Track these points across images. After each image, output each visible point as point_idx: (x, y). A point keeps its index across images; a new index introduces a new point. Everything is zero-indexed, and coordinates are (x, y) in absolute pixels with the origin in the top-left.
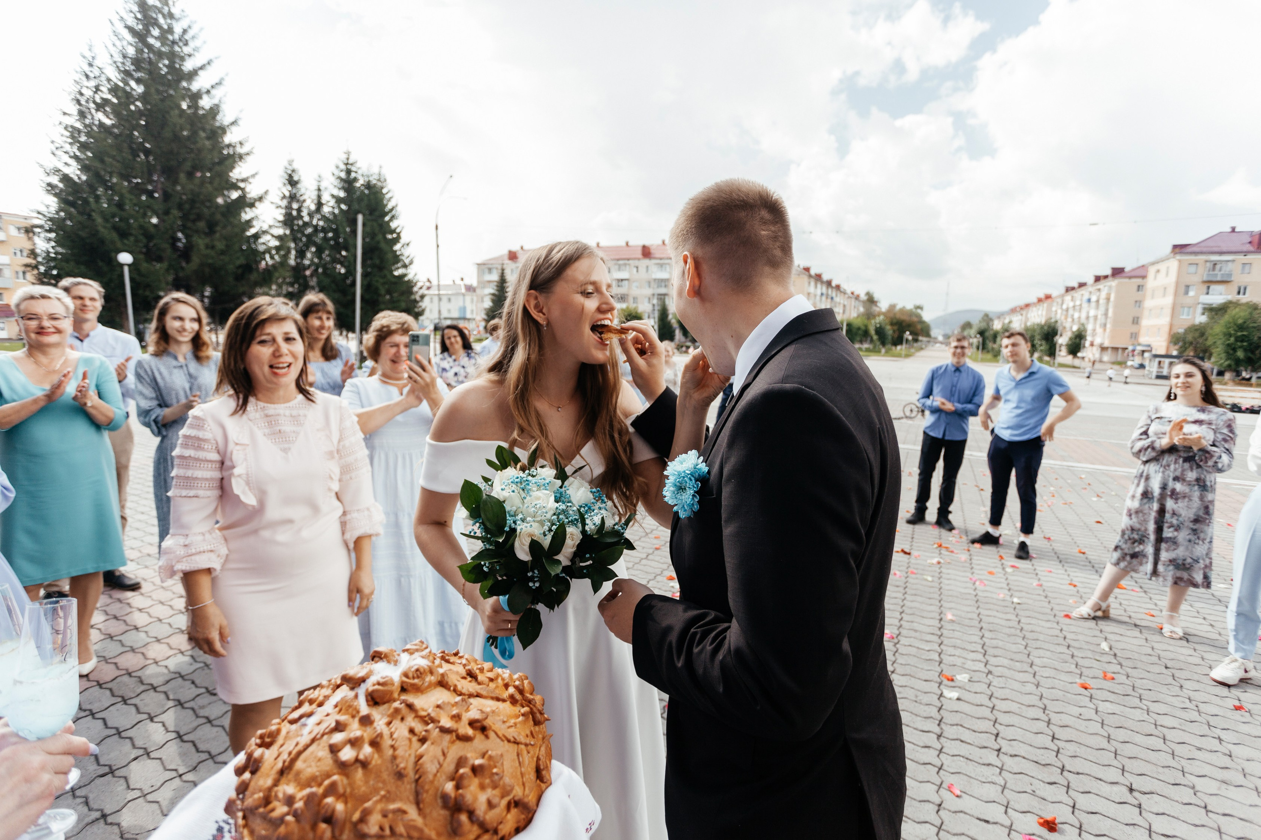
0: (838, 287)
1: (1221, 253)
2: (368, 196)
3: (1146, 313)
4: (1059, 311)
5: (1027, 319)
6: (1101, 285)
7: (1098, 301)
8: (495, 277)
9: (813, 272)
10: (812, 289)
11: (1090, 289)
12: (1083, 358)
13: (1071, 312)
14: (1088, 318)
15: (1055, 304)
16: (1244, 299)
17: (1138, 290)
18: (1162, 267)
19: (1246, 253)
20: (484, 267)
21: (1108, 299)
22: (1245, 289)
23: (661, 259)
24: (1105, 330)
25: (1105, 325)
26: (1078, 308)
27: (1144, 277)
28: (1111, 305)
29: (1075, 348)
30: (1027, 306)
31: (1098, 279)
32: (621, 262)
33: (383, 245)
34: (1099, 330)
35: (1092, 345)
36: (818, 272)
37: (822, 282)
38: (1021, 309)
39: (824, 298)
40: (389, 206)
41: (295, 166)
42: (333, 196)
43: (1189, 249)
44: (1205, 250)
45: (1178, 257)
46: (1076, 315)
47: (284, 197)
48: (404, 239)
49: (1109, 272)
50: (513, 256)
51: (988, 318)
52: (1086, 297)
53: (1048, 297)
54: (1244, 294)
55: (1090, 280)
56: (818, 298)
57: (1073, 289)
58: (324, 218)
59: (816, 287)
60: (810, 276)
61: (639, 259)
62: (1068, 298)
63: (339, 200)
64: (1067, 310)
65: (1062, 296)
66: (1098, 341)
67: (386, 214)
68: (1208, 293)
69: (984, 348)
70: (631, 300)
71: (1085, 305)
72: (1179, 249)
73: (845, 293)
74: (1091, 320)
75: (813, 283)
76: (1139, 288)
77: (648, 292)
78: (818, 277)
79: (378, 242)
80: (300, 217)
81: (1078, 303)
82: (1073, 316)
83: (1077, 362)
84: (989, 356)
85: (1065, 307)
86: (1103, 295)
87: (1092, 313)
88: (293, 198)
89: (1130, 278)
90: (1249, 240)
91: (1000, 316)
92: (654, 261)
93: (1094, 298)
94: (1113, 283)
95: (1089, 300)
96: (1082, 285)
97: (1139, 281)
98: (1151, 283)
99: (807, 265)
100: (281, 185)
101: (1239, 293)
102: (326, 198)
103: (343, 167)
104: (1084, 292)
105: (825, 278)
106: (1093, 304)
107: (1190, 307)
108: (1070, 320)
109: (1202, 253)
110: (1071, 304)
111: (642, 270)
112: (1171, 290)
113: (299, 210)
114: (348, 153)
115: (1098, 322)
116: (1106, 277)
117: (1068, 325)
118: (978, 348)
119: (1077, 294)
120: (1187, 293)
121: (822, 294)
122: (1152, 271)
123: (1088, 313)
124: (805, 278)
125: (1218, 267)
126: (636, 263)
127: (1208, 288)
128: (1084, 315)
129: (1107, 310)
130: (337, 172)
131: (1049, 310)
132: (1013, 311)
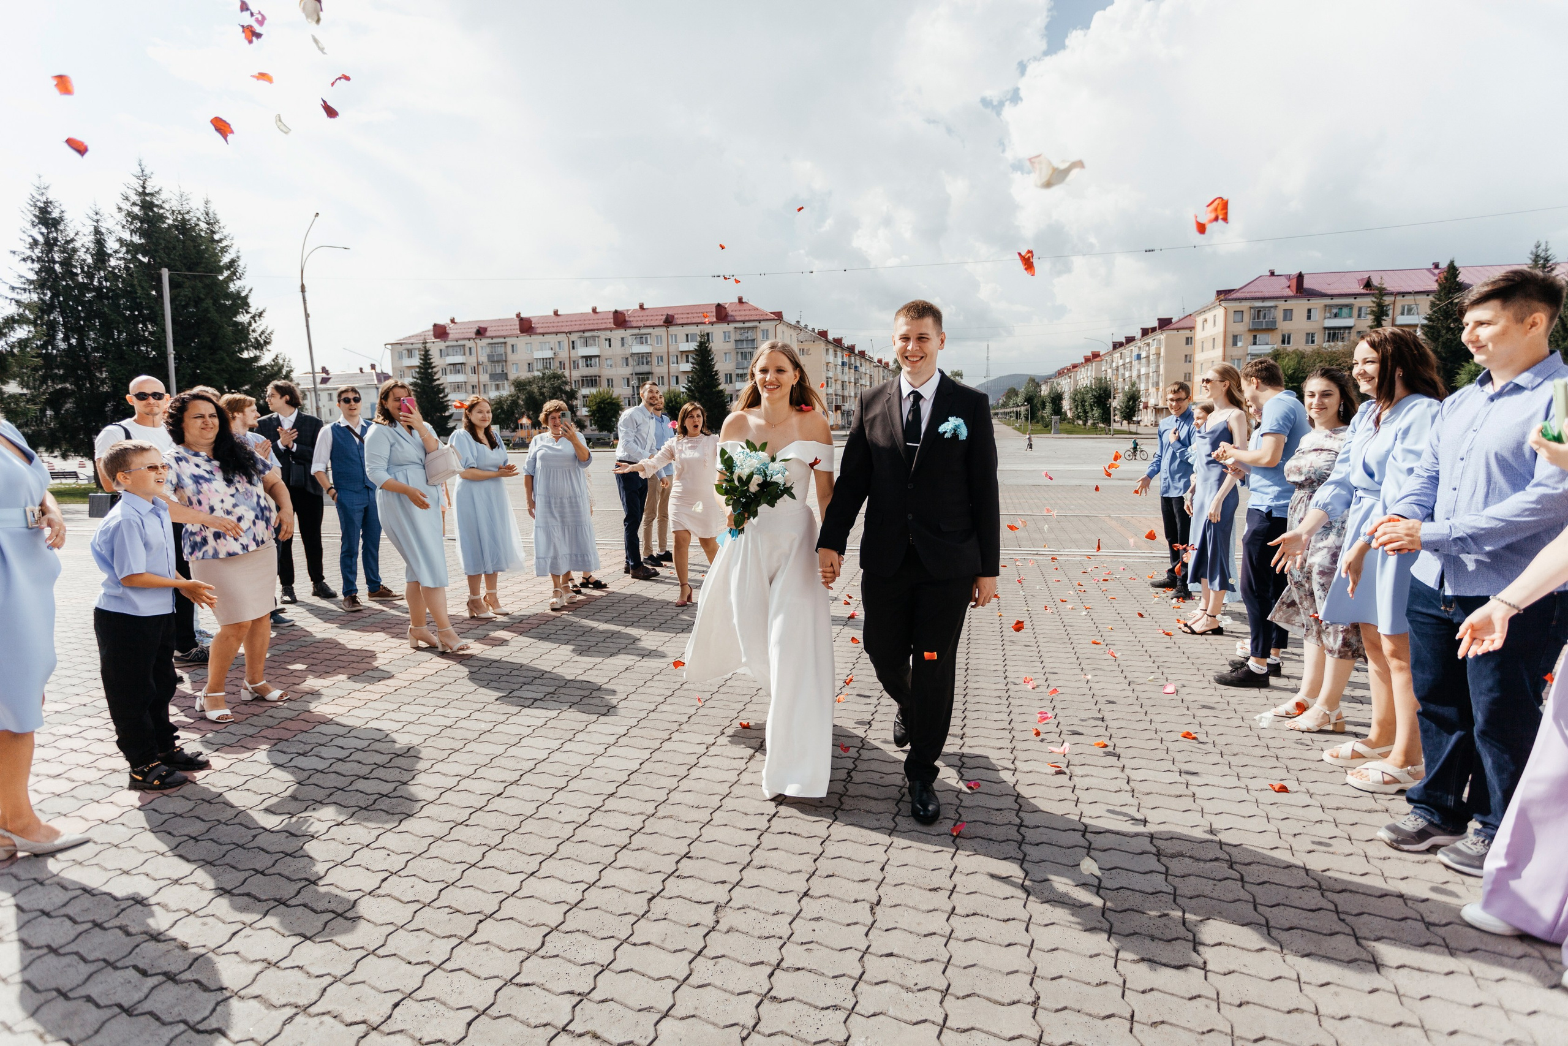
0: (862, 354)
1: (1264, 299)
2: (183, 242)
3: (1197, 367)
4: (1109, 371)
5: (1076, 382)
6: (1149, 339)
7: (1148, 357)
8: (416, 361)
9: (830, 337)
10: (831, 358)
11: (1139, 344)
12: (1138, 422)
13: (1121, 371)
14: (1139, 376)
15: (1104, 363)
16: (1290, 348)
17: (1187, 343)
18: (1209, 316)
19: (1286, 298)
20: (400, 348)
21: (1158, 354)
22: (1289, 338)
23: (639, 328)
24: (1158, 389)
25: (1157, 384)
26: (1128, 365)
27: (1192, 328)
28: (1162, 360)
29: (1130, 411)
30: (1075, 366)
31: (1145, 332)
32: (587, 334)
33: (214, 315)
34: (1152, 390)
35: (1146, 407)
36: (836, 337)
37: (842, 348)
38: (1068, 370)
39: (846, 369)
40: (226, 259)
41: (51, 196)
42: (121, 241)
43: (1234, 296)
44: (1248, 295)
45: (1223, 304)
46: (1127, 374)
47: (35, 243)
48: (255, 305)
49: (1156, 324)
50: (440, 332)
51: (1035, 383)
52: (1135, 353)
53: (1096, 355)
54: (1289, 343)
55: (1138, 335)
56: (839, 368)
57: (1121, 345)
58: (113, 276)
59: (836, 355)
60: (828, 342)
61: (611, 330)
62: (1117, 355)
63: (133, 249)
64: (1117, 369)
65: (1110, 354)
66: (1152, 402)
67: (220, 270)
68: (1255, 343)
69: (1032, 419)
70: (604, 383)
71: (1135, 363)
72: (1224, 295)
73: (871, 361)
74: (1143, 378)
75: (831, 351)
76: (1189, 341)
77: (627, 371)
78: (838, 342)
79: (207, 310)
80: (70, 274)
81: (1128, 360)
82: (1123, 375)
83: (1133, 428)
84: (1040, 426)
85: (1114, 365)
86: (1153, 350)
87: (1143, 371)
88: (50, 244)
89: (1178, 329)
90: (1288, 284)
91: (1047, 379)
92: (630, 331)
93: (1144, 355)
94: (1162, 336)
95: (1139, 357)
96: (1130, 340)
97: (1187, 333)
98: (1199, 335)
99: (824, 328)
100: (28, 226)
101: (1283, 342)
102: (111, 245)
103: (135, 198)
104: (1132, 349)
105: (846, 343)
106: (1143, 361)
107: (1239, 360)
108: (1121, 380)
109: (1246, 299)
110: (1121, 362)
111: (616, 343)
112: (1220, 342)
113: (67, 263)
114: (144, 178)
115: (1151, 381)
116: (1154, 330)
117: (1120, 386)
118: (1027, 418)
119: (1126, 351)
120: (1235, 344)
121: (843, 364)
122: (1199, 320)
123: (1139, 370)
124: (822, 345)
125: (1262, 314)
126: (608, 334)
127: (1255, 337)
128: (1135, 374)
129: (1158, 366)
130: (126, 206)
131: (1098, 370)
132: (1060, 373)
